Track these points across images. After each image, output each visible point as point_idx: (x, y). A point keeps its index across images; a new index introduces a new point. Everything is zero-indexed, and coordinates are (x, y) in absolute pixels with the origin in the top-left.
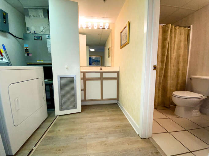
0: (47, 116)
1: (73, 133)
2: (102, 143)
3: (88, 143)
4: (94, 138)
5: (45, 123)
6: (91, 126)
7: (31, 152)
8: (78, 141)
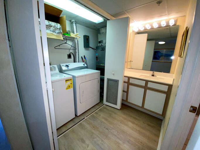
0: (99, 102)
1: (105, 122)
2: (117, 143)
3: (109, 136)
4: (115, 136)
5: (97, 105)
6: (119, 126)
7: (84, 119)
8: (105, 129)
